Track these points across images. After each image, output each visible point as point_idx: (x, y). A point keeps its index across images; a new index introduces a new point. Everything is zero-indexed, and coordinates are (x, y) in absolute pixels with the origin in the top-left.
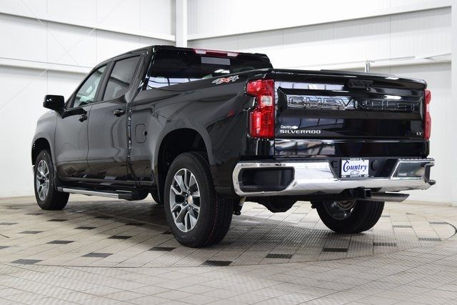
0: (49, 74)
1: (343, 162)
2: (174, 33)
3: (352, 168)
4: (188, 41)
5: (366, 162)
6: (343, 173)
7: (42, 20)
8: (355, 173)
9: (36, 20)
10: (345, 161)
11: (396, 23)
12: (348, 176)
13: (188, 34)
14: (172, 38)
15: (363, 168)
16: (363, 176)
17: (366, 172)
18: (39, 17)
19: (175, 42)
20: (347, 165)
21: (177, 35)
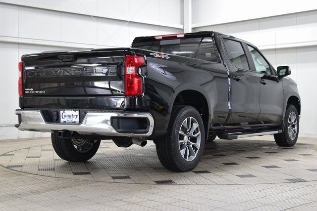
1: (61, 112)
2: (182, 23)
3: (67, 116)
4: (192, 28)
5: (77, 113)
6: (62, 120)
7: (93, 16)
8: (70, 120)
9: (90, 16)
10: (63, 111)
12: (65, 122)
13: (192, 23)
14: (181, 27)
15: (75, 116)
16: (75, 122)
17: (77, 120)
18: (91, 15)
19: (183, 30)
20: (64, 114)
21: (185, 24)
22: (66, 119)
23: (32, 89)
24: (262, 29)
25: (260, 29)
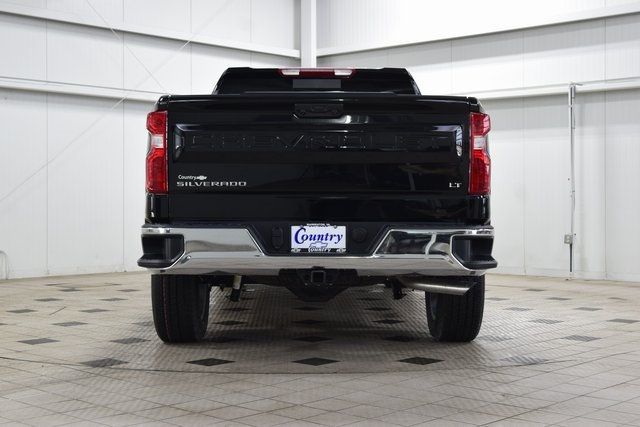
0: (127, 105)
1: (295, 229)
2: (298, 46)
3: (312, 238)
4: (318, 58)
5: (341, 230)
6: (294, 246)
7: (115, 30)
8: (319, 245)
9: (109, 30)
10: (298, 228)
11: (612, 29)
12: (304, 250)
13: (318, 47)
14: (295, 54)
15: (335, 238)
16: (334, 250)
17: (342, 245)
18: (111, 27)
19: (298, 60)
20: (302, 233)
21: (303, 49)
22: (306, 245)
23: (202, 178)
24: (457, 59)
25: (451, 59)
